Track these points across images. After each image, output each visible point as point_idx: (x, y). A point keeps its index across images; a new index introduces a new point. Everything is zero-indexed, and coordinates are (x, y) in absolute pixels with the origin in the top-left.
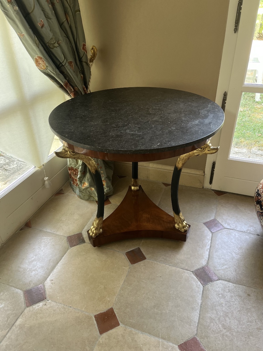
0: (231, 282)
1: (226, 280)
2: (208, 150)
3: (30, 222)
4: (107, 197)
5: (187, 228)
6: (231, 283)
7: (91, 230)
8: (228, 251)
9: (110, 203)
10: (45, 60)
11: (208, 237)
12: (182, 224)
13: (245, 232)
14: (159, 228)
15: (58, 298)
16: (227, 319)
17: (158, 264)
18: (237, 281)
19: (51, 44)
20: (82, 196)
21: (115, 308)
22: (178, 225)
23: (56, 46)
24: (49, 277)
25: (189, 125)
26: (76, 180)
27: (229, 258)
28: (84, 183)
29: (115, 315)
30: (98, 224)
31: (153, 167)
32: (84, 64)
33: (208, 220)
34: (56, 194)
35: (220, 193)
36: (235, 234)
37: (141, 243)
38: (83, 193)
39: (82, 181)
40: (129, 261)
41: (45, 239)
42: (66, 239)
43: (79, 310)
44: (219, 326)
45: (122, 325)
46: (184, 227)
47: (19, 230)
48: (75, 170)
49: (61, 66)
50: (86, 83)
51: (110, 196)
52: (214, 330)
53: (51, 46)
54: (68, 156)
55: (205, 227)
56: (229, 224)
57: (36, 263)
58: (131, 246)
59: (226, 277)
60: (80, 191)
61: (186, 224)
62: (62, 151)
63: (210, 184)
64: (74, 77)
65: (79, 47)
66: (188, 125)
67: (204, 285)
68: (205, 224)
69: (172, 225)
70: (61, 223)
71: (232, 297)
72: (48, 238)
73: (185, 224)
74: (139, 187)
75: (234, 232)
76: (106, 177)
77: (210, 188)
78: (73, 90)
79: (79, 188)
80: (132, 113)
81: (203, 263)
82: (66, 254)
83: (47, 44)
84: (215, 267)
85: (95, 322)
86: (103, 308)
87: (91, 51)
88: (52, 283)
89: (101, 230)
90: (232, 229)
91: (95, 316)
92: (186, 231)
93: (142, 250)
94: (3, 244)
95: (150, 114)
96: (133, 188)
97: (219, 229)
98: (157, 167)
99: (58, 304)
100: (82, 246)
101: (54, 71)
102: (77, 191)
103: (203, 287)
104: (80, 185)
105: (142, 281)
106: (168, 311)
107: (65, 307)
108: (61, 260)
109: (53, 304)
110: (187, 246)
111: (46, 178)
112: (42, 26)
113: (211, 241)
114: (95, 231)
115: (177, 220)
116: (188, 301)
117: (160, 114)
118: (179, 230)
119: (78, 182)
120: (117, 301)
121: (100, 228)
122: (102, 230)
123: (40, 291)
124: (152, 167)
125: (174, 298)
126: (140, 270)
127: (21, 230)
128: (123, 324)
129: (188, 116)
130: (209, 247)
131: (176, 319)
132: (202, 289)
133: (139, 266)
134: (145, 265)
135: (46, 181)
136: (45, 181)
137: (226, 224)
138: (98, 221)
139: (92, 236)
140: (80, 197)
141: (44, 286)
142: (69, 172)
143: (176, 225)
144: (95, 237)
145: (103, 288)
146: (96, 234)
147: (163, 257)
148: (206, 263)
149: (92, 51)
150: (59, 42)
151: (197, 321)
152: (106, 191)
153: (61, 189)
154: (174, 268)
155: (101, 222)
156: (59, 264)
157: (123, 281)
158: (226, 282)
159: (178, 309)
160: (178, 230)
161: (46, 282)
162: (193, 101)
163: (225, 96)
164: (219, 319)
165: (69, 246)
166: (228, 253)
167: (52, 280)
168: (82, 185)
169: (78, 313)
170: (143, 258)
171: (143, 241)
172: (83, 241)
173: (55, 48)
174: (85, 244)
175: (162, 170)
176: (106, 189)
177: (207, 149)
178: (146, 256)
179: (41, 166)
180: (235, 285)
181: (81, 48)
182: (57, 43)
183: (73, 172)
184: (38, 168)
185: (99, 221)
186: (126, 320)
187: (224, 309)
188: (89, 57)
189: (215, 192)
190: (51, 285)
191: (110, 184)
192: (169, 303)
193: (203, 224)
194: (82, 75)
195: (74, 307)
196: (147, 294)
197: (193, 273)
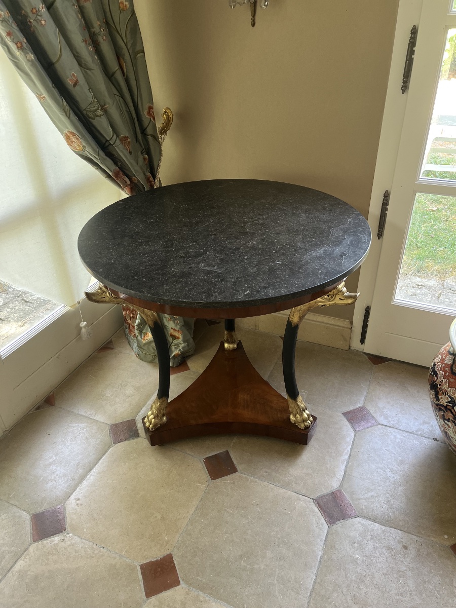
0: (377, 522)
1: (369, 519)
2: (340, 299)
3: (53, 395)
4: (184, 357)
5: (310, 422)
6: (377, 525)
7: (148, 418)
8: (380, 465)
9: (188, 369)
10: (80, 137)
11: (348, 439)
12: (301, 415)
13: (414, 434)
14: (263, 419)
15: (85, 530)
16: (362, 587)
17: (256, 482)
18: (387, 521)
19: (90, 111)
20: (142, 356)
21: (175, 555)
22: (295, 416)
23: (99, 114)
24: (74, 494)
25: (307, 257)
26: (134, 327)
27: (379, 478)
28: (146, 334)
29: (174, 566)
30: (159, 409)
32: (150, 139)
33: (352, 408)
34: (100, 349)
35: (377, 360)
36: (395, 436)
37: (232, 444)
38: (144, 349)
39: (143, 330)
40: (207, 473)
41: (74, 427)
42: (107, 429)
43: (116, 553)
44: (346, 599)
45: (183, 585)
46: (304, 421)
47: (34, 409)
48: (132, 311)
49: (108, 146)
50: (152, 170)
51: (189, 356)
52: (337, 604)
53: (91, 115)
54: (107, 299)
55: (346, 420)
56: (386, 417)
57: (55, 467)
58: (215, 448)
59: (370, 513)
60: (139, 347)
61: (308, 415)
62: (98, 291)
63: (362, 344)
64: (130, 162)
65: (141, 111)
66: (305, 257)
67: (330, 524)
68: (344, 414)
69: (285, 416)
70: (103, 401)
71: (375, 548)
72: (80, 425)
73: (306, 416)
74: (237, 345)
75: (394, 431)
76: (183, 326)
77: (360, 350)
78: (128, 182)
79: (137, 340)
80: (216, 230)
81: (335, 485)
82: (106, 455)
83: (85, 112)
84: (353, 494)
85: (140, 576)
86: (155, 554)
87: (163, 117)
88: (77, 504)
89: (165, 418)
90: (392, 427)
91: (142, 567)
92: (307, 428)
93: (232, 456)
94: (7, 432)
95: (245, 233)
96: (226, 345)
97: (369, 425)
99: (84, 541)
100: (133, 442)
101: (95, 153)
102: (135, 345)
103: (329, 527)
104: (139, 337)
105: (226, 510)
106: (262, 567)
107: (94, 546)
108: (96, 465)
109: (77, 539)
110: (309, 454)
111: (83, 324)
112: (75, 84)
113: (352, 446)
114: (153, 420)
115: (292, 408)
116: (299, 551)
117: (262, 235)
118: (297, 426)
119: (136, 332)
120: (180, 542)
121: (163, 416)
122: (167, 418)
123: (57, 516)
125: (277, 543)
126: (225, 490)
127: (38, 408)
128: (187, 582)
129: (308, 239)
130: (347, 457)
131: (276, 582)
132: (326, 531)
133: (225, 483)
134: (234, 483)
135: (83, 328)
136: (81, 328)
137: (383, 417)
138: (158, 404)
139: (148, 428)
140: (139, 356)
141: (64, 508)
142: (124, 313)
143: (291, 416)
144: (153, 430)
145: (160, 518)
146: (155, 425)
147: (267, 470)
148: (338, 486)
149: (165, 116)
150: (106, 106)
151: (311, 587)
152: (182, 348)
153: (110, 340)
154: (282, 491)
155: (164, 405)
156: (92, 472)
157: (194, 509)
158: (369, 522)
159: (281, 563)
160: (294, 426)
161: (67, 502)
162: (325, 209)
163: (386, 199)
164: (348, 586)
165: (112, 441)
166: (379, 470)
167: (79, 499)
168: (143, 336)
169: (115, 558)
170: (232, 470)
171: (235, 440)
172: (136, 435)
173: (96, 118)
174: (138, 440)
176: (183, 345)
177: (338, 297)
178: (238, 467)
179: (75, 304)
180: (384, 528)
181: (145, 113)
182: (101, 110)
183: (129, 315)
184: (70, 307)
185: (161, 404)
186: (191, 577)
187: (359, 569)
188: (159, 126)
189: (369, 358)
190: (76, 507)
191: (189, 337)
192: (267, 552)
193: (342, 415)
194: (146, 156)
195: (109, 548)
196: (231, 534)
197: (314, 502)
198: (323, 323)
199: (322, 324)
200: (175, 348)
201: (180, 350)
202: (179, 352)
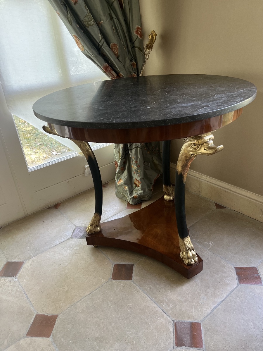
2: (204, 149)
3: (60, 204)
4: (142, 201)
5: (194, 261)
10: (79, 39)
11: (228, 288)
12: (187, 253)
17: (139, 292)
19: (86, 22)
21: (59, 317)
22: (183, 253)
23: (91, 24)
24: (34, 258)
27: (239, 327)
28: (120, 179)
29: (54, 324)
30: (94, 221)
31: (206, 180)
32: (137, 49)
37: (139, 261)
38: (118, 190)
39: (119, 177)
40: (112, 274)
41: (58, 222)
42: (74, 228)
43: (30, 301)
45: (51, 339)
47: (47, 208)
49: (100, 47)
50: (137, 70)
53: (86, 25)
58: (125, 260)
65: (131, 29)
67: (176, 345)
68: (236, 268)
78: (115, 76)
81: (198, 317)
83: (83, 22)
85: (32, 321)
86: (49, 311)
88: (31, 264)
91: (37, 316)
92: (191, 266)
93: (134, 269)
94: (27, 216)
96: (165, 197)
98: (210, 181)
99: (20, 286)
101: (90, 51)
103: (173, 348)
105: (107, 302)
111: (86, 166)
112: (75, 3)
113: (230, 294)
114: (89, 227)
115: (181, 245)
119: (116, 177)
124: (204, 179)
125: (127, 341)
126: (115, 289)
127: (49, 208)
128: (54, 338)
133: (118, 284)
134: (124, 287)
135: (86, 169)
141: (24, 264)
143: (181, 253)
145: (66, 290)
146: (90, 231)
147: (152, 287)
148: (199, 320)
149: (150, 36)
150: (101, 22)
152: (140, 193)
153: (107, 182)
154: (154, 305)
157: (89, 293)
160: (182, 260)
161: (28, 261)
167: (33, 262)
168: (119, 181)
169: (27, 303)
170: (129, 277)
171: (143, 259)
173: (90, 27)
175: (216, 186)
176: (140, 191)
177: (203, 147)
178: (134, 277)
181: (134, 31)
182: (93, 22)
186: (58, 336)
188: (146, 43)
190: (30, 266)
192: (116, 344)
193: (234, 268)
194: (135, 62)
195: (29, 296)
196: (101, 320)
197: (173, 324)
198: (247, 197)
199: (245, 197)
200: (136, 192)
201: (138, 194)
202: (137, 195)
